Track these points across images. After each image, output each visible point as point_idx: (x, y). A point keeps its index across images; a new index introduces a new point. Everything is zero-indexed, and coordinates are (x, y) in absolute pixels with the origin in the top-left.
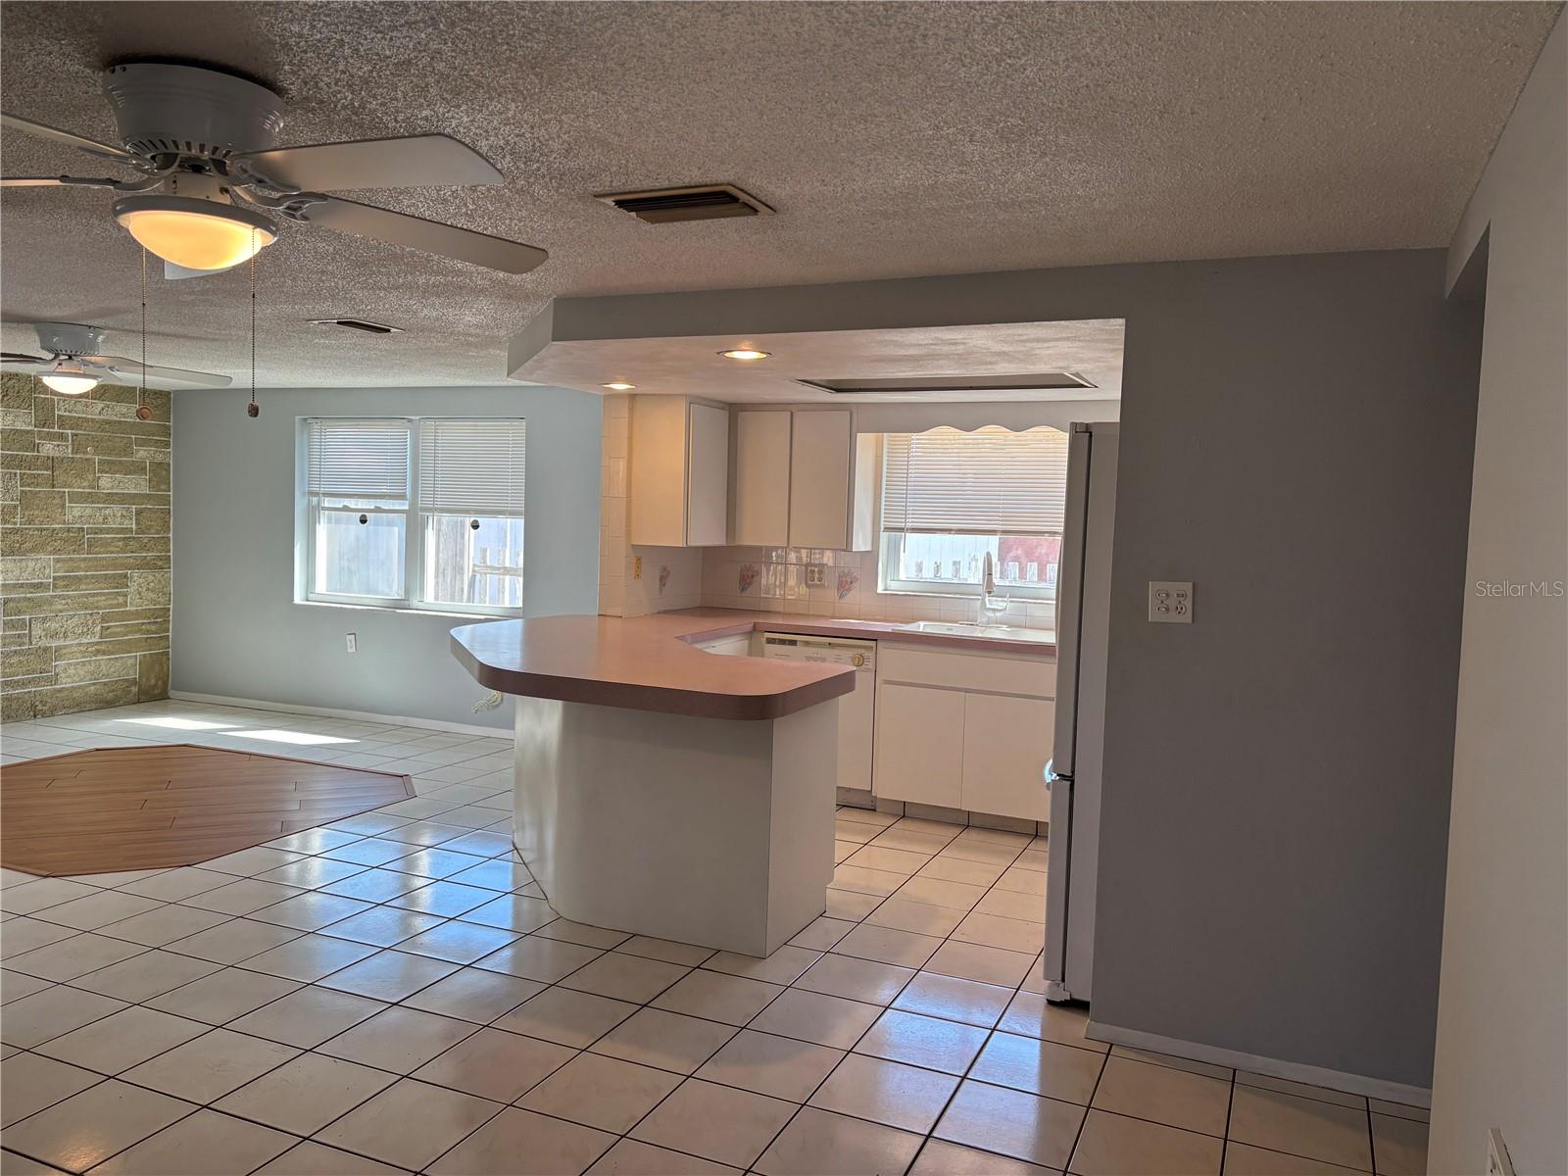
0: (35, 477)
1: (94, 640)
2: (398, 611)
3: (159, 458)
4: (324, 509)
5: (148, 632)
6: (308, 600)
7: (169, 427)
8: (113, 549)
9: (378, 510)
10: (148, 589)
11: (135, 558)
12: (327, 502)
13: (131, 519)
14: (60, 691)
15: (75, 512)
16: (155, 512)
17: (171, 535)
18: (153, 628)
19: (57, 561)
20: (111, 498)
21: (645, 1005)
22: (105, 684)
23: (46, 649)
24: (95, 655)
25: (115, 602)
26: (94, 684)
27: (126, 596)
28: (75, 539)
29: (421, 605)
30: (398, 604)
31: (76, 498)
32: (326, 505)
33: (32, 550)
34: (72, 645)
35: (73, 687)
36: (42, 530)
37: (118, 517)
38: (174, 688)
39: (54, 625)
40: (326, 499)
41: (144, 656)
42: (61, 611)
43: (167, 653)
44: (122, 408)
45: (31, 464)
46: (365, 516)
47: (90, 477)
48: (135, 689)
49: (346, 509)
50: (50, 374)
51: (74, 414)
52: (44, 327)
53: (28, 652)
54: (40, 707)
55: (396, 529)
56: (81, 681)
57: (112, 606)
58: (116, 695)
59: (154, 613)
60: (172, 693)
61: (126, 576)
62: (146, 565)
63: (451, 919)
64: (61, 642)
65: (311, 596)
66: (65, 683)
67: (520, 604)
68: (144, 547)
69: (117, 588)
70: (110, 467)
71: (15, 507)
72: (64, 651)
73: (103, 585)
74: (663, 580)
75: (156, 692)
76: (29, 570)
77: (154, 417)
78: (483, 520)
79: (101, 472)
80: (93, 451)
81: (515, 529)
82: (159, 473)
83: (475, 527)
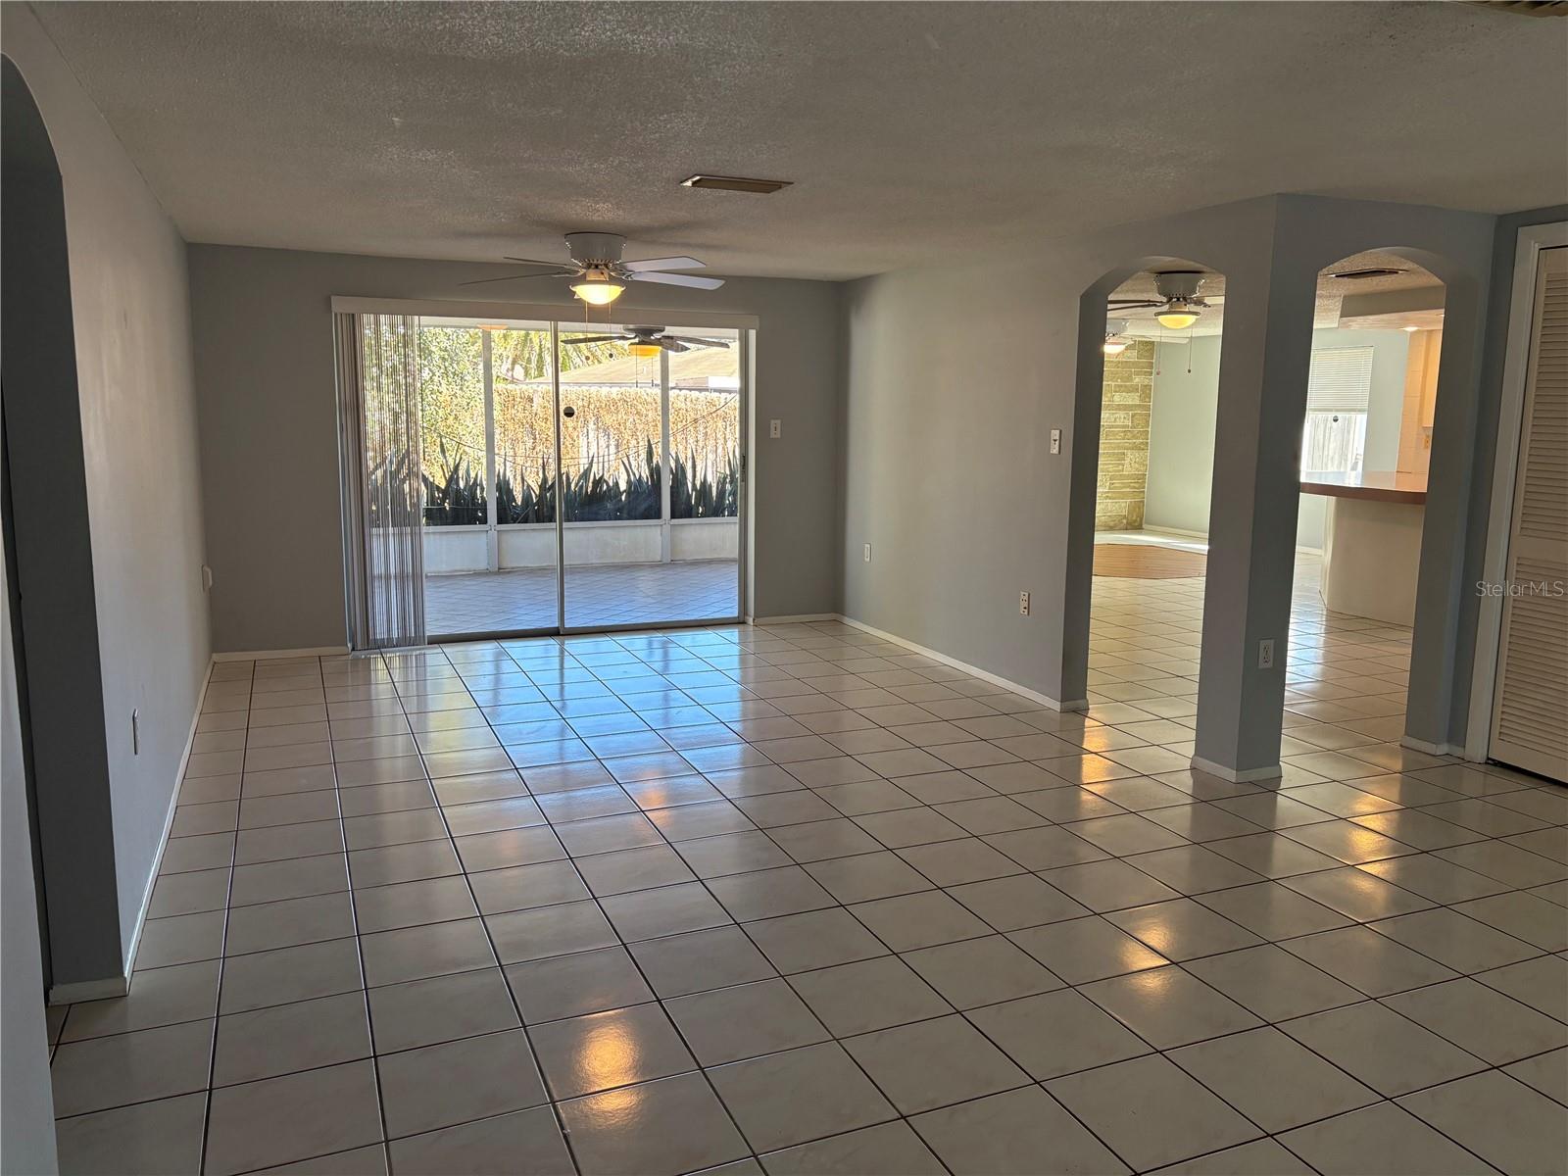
1: (1105, 490)
3: (1146, 382)
5: (1134, 488)
7: (1153, 363)
8: (1119, 437)
10: (1135, 462)
13: (1129, 419)
16: (1141, 416)
17: (1150, 430)
18: (1136, 485)
20: (1119, 407)
22: (1110, 516)
25: (1117, 469)
26: (1104, 516)
27: (1123, 466)
37: (1122, 419)
38: (1145, 523)
41: (1131, 502)
43: (1143, 502)
44: (1128, 353)
47: (1109, 395)
48: (1125, 521)
57: (1116, 471)
58: (1115, 524)
59: (1137, 477)
60: (1144, 526)
61: (1124, 454)
62: (1134, 447)
68: (1134, 437)
69: (1119, 460)
70: (1120, 389)
73: (1112, 459)
75: (1136, 524)
77: (1145, 357)
78: (1340, 415)
79: (1116, 392)
80: (1111, 380)
81: (1361, 420)
82: (1146, 391)
83: (1335, 420)
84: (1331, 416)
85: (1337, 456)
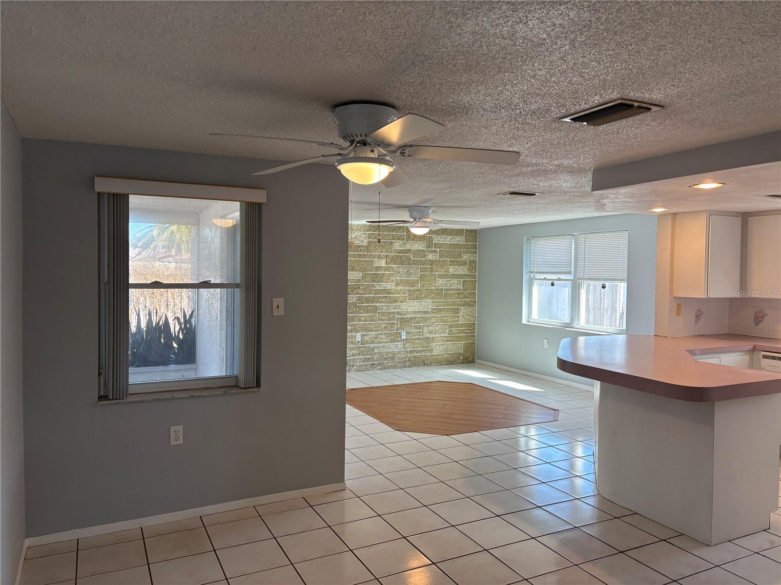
0: (426, 268)
1: (446, 335)
2: (566, 329)
3: (472, 258)
4: (536, 279)
5: (467, 333)
6: (529, 322)
7: (476, 245)
8: (453, 297)
9: (559, 279)
10: (467, 315)
11: (462, 301)
12: (538, 276)
13: (461, 285)
14: (433, 355)
15: (440, 282)
16: (470, 282)
17: (476, 292)
18: (469, 331)
19: (433, 302)
20: (453, 276)
21: (622, 552)
22: (450, 354)
23: (429, 338)
24: (446, 342)
25: (454, 320)
26: (446, 354)
27: (458, 317)
28: (439, 293)
29: (578, 326)
30: (568, 325)
31: (442, 276)
32: (537, 277)
33: (424, 298)
34: (437, 337)
35: (438, 355)
36: (427, 289)
37: (456, 284)
38: (477, 358)
39: (432, 328)
40: (537, 274)
41: (465, 343)
42: (434, 323)
43: (475, 343)
44: (458, 238)
45: (423, 263)
46: (553, 282)
47: (446, 268)
48: (462, 357)
49: (545, 279)
50: (412, 227)
51: (440, 242)
52: (411, 208)
53: (422, 339)
54: (426, 362)
55: (567, 289)
56: (441, 352)
57: (453, 321)
58: (454, 360)
59: (469, 325)
60: (476, 360)
61: (458, 309)
62: (466, 304)
63: (543, 483)
64: (434, 336)
65: (530, 320)
66: (435, 352)
67: (624, 328)
68: (465, 297)
69: (455, 314)
70: (453, 263)
71: (418, 280)
72: (435, 339)
73: (450, 313)
74: (697, 317)
75: (470, 359)
76: (423, 306)
77: (470, 241)
78: (607, 284)
79: (450, 265)
80: (447, 257)
81: (623, 287)
82: (472, 264)
83: (604, 287)
84: (600, 283)
85: (609, 309)
